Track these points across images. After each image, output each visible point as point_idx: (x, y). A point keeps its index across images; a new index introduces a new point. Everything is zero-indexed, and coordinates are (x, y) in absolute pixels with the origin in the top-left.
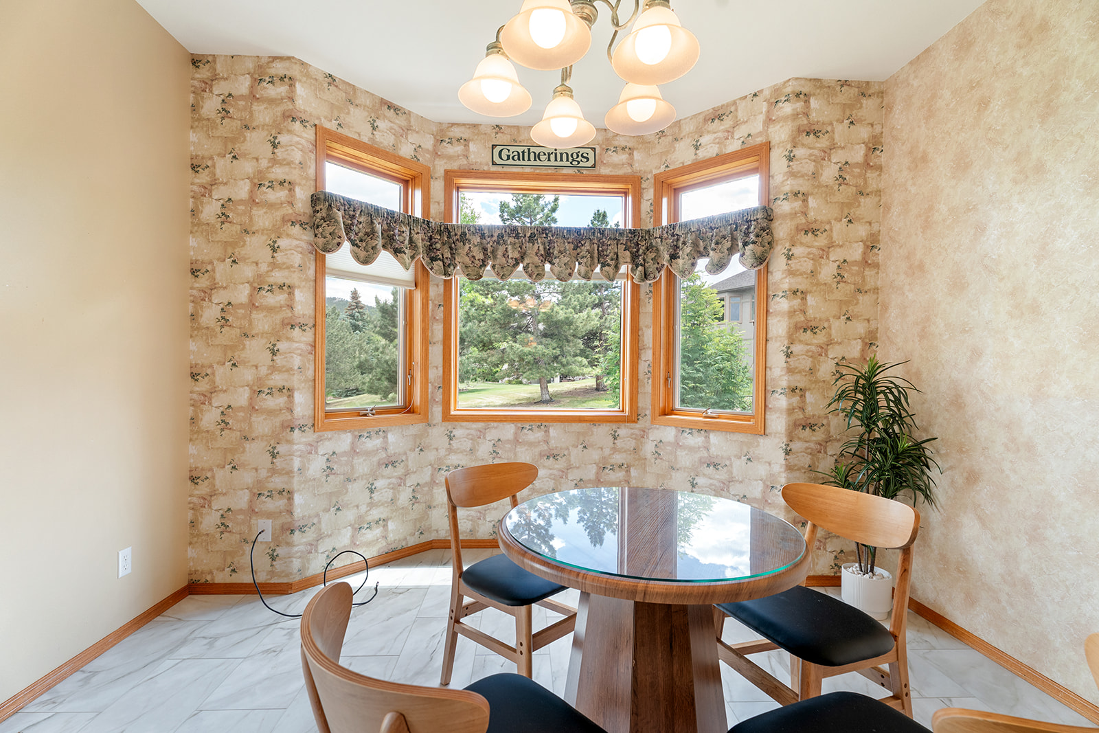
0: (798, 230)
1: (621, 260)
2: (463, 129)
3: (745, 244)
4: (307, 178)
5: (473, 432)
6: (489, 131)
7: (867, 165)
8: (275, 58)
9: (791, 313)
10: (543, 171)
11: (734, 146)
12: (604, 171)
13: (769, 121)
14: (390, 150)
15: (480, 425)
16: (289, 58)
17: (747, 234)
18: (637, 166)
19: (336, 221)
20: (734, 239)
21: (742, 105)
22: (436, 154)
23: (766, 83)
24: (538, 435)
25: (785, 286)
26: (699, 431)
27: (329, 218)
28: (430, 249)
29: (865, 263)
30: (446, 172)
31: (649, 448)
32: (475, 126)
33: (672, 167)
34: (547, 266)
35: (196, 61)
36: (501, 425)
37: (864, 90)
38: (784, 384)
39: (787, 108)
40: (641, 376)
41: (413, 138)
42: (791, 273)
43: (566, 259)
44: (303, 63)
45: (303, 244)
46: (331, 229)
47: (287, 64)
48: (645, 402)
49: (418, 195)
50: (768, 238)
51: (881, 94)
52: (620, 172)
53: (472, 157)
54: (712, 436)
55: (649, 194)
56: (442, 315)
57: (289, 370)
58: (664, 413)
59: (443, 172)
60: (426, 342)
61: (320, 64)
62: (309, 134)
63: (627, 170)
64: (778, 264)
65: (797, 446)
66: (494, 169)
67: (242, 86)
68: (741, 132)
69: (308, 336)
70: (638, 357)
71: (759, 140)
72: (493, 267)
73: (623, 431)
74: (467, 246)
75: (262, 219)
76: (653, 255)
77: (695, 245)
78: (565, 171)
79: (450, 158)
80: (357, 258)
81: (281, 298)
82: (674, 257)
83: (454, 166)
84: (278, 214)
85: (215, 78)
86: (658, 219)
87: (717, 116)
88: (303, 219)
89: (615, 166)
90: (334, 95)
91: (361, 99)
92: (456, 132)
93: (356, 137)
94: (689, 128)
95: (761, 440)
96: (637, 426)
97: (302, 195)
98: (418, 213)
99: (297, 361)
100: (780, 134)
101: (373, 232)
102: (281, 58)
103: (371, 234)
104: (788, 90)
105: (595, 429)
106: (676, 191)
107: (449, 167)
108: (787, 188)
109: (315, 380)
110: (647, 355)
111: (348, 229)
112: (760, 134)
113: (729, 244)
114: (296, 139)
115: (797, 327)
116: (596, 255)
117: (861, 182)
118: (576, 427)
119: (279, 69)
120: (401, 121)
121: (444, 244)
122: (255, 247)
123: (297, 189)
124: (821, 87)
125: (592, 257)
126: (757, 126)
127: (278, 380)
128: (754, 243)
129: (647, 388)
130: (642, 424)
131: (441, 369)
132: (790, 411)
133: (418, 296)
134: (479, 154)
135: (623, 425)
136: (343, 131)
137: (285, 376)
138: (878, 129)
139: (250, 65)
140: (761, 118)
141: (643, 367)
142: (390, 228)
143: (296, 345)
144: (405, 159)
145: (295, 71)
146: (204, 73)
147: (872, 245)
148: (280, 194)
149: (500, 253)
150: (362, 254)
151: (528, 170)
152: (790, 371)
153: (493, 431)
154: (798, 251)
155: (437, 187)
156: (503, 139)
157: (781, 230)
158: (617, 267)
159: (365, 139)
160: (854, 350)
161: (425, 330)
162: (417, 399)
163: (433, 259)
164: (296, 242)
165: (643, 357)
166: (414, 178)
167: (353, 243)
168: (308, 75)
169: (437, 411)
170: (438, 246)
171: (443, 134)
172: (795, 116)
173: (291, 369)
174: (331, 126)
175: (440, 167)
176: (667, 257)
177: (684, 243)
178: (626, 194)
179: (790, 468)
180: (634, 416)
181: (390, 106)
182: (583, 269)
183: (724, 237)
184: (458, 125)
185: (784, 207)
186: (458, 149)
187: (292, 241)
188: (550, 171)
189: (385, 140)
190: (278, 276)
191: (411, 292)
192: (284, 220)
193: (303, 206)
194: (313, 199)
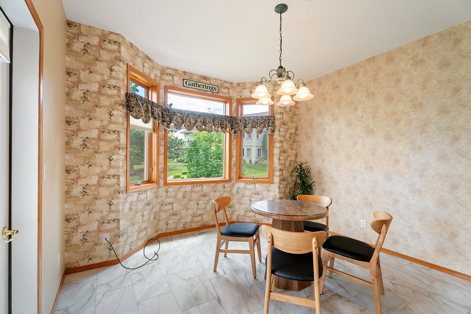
0: (281, 123)
1: (227, 126)
2: (172, 70)
3: (268, 126)
4: (124, 86)
5: (176, 189)
6: (182, 73)
8: (111, 33)
9: (280, 147)
10: (201, 91)
12: (221, 94)
14: (148, 75)
15: (178, 186)
16: (118, 34)
17: (269, 123)
18: (230, 94)
19: (140, 106)
20: (265, 124)
22: (161, 78)
24: (200, 188)
25: (278, 140)
26: (252, 183)
27: (136, 105)
28: (162, 117)
29: (295, 134)
31: (235, 190)
32: (176, 70)
33: (242, 97)
35: (69, 24)
36: (186, 185)
38: (278, 168)
40: (232, 166)
41: (155, 71)
42: (280, 136)
43: (211, 125)
44: (123, 37)
45: (123, 113)
47: (117, 36)
48: (234, 175)
49: (155, 94)
50: (274, 125)
52: (226, 96)
53: (175, 82)
54: (257, 185)
55: (234, 104)
56: (163, 143)
58: (239, 178)
59: (164, 86)
60: (158, 154)
61: (129, 39)
62: (125, 67)
63: (228, 95)
64: (276, 133)
65: (281, 186)
66: (184, 88)
67: (95, 41)
69: (125, 153)
70: (231, 160)
72: (185, 126)
73: (227, 185)
74: (176, 117)
75: (104, 101)
76: (237, 125)
77: (252, 124)
78: (208, 93)
79: (166, 81)
80: (143, 120)
81: (113, 136)
82: (245, 127)
83: (168, 84)
84: (113, 100)
85: (80, 34)
86: (237, 114)
87: (258, 84)
88: (123, 103)
89: (224, 93)
90: (132, 52)
91: (140, 54)
92: (169, 71)
93: (138, 69)
94: (248, 86)
95: (272, 185)
96: (231, 183)
97: (123, 92)
99: (121, 164)
101: (148, 109)
102: (115, 34)
103: (147, 111)
105: (218, 185)
106: (242, 104)
107: (166, 84)
108: (279, 111)
109: (127, 171)
110: (234, 159)
113: (263, 125)
114: (121, 69)
115: (281, 152)
116: (220, 124)
118: (212, 185)
119: (113, 37)
120: (151, 64)
121: (166, 115)
122: (101, 113)
123: (122, 90)
125: (219, 125)
127: (112, 172)
128: (271, 126)
129: (234, 170)
131: (163, 165)
132: (280, 176)
133: (155, 136)
134: (178, 81)
135: (227, 183)
136: (135, 67)
137: (116, 170)
139: (99, 33)
141: (233, 163)
142: (152, 109)
143: (121, 157)
144: (151, 79)
145: (120, 40)
146: (74, 30)
147: (297, 129)
148: (114, 92)
149: (187, 120)
150: (145, 119)
151: (196, 90)
152: (280, 164)
153: (183, 188)
154: (281, 129)
155: (162, 92)
156: (186, 77)
157: (277, 123)
158: (226, 129)
159: (140, 70)
160: (293, 158)
162: (155, 177)
163: (163, 121)
164: (120, 113)
165: (233, 160)
166: (152, 87)
167: (141, 115)
168: (125, 43)
169: (162, 181)
170: (165, 116)
171: (164, 71)
173: (119, 167)
174: (132, 64)
175: (163, 84)
176: (243, 127)
177: (249, 123)
178: (226, 102)
179: (280, 193)
180: (230, 180)
181: (148, 58)
183: (261, 123)
184: (170, 68)
185: (278, 116)
186: (170, 78)
187: (120, 112)
188: (203, 92)
189: (147, 71)
190: (112, 127)
191: (151, 133)
192: (116, 103)
193: (123, 98)
194: (127, 96)
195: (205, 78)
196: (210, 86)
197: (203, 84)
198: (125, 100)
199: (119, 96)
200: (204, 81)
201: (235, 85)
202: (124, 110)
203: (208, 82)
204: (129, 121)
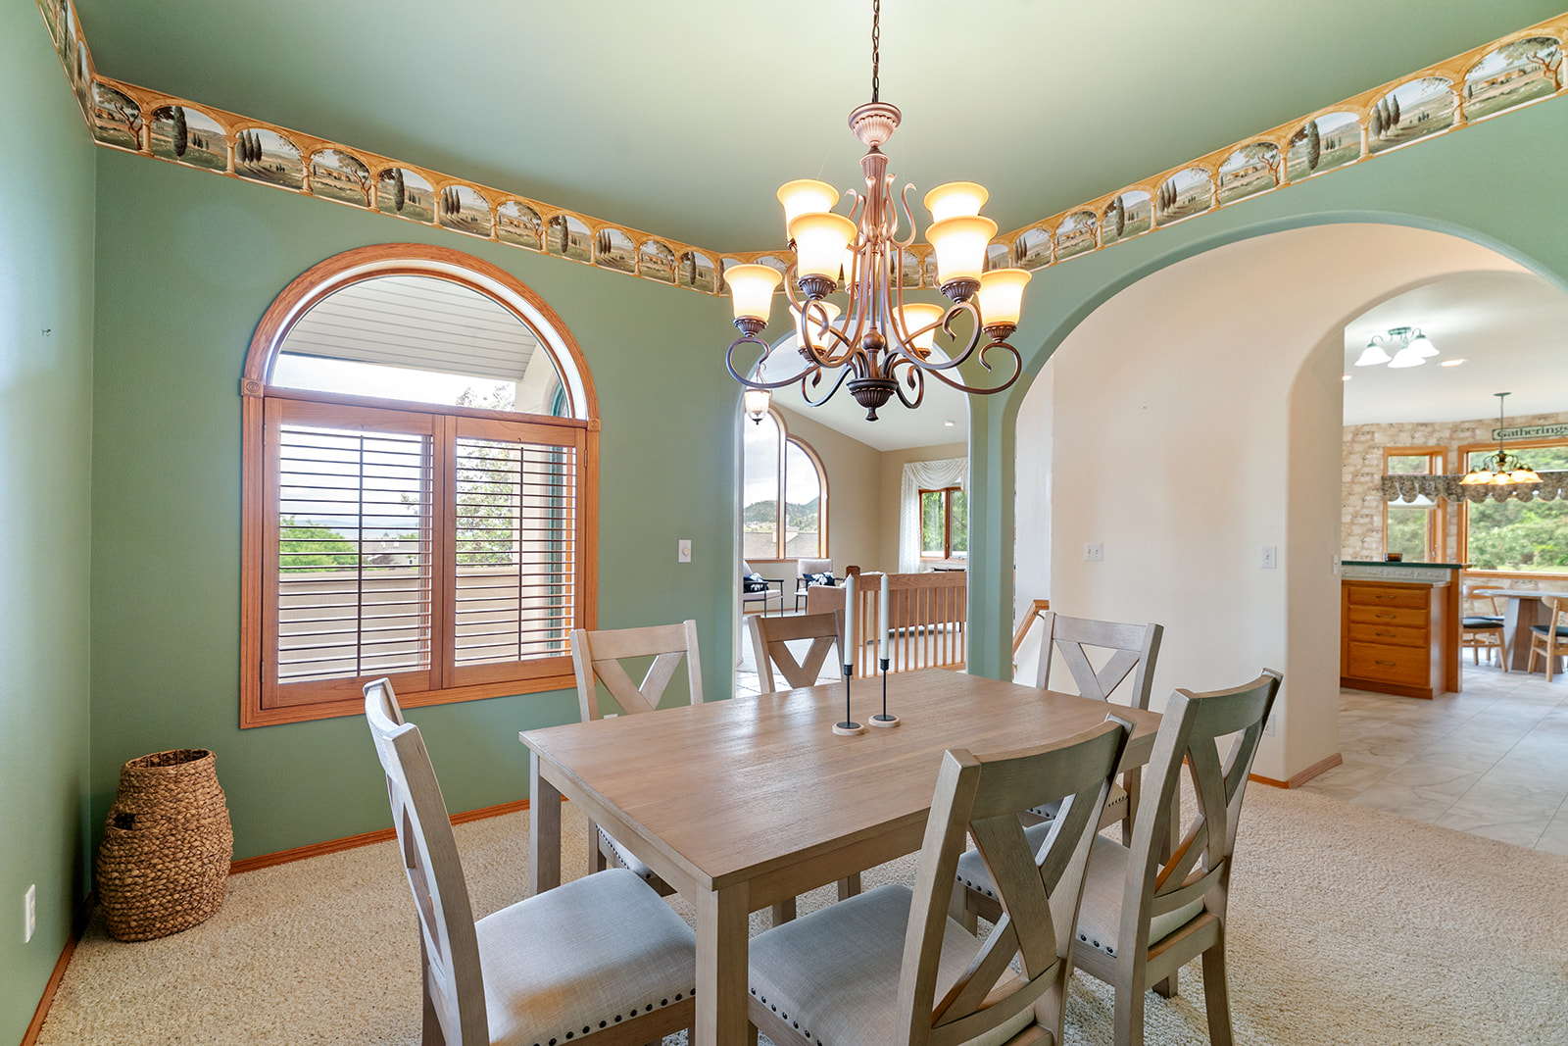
2: (1471, 423)
4: (1380, 471)
6: (1490, 422)
8: (1364, 425)
10: (1533, 440)
14: (1423, 443)
15: (1484, 579)
19: (1395, 485)
22: (1451, 438)
27: (1392, 487)
28: (1448, 490)
30: (1459, 447)
32: (1479, 421)
34: (1536, 492)
36: (1501, 580)
41: (1437, 435)
43: (1550, 489)
44: (1378, 424)
45: (1378, 498)
46: (1392, 491)
49: (1440, 459)
53: (1478, 437)
56: (1456, 521)
57: (1370, 549)
59: (1456, 447)
60: (1445, 535)
61: (1386, 421)
62: (1381, 451)
66: (1494, 442)
67: (1349, 438)
69: (1380, 535)
72: (1493, 495)
74: (1473, 491)
78: (1551, 438)
79: (1462, 439)
80: (1405, 500)
81: (1367, 520)
83: (1465, 443)
84: (1366, 487)
88: (1378, 487)
90: (1392, 431)
91: (1408, 427)
92: (1466, 426)
93: (1403, 445)
97: (1377, 478)
98: (1440, 474)
103: (1413, 488)
107: (1461, 444)
111: (1401, 489)
114: (1375, 455)
120: (1429, 429)
121: (1457, 490)
122: (1354, 500)
123: (1375, 475)
133: (1439, 513)
134: (1483, 435)
136: (1398, 445)
142: (1423, 484)
144: (1429, 446)
145: (1374, 428)
148: (1368, 478)
150: (1408, 498)
155: (1453, 456)
156: (1501, 425)
159: (1409, 445)
161: (1445, 529)
163: (1450, 495)
166: (1437, 452)
167: (1404, 495)
168: (1380, 428)
170: (1453, 487)
171: (1456, 428)
174: (1391, 445)
175: (1455, 445)
181: (1424, 425)
184: (1468, 422)
186: (1468, 434)
187: (1373, 498)
188: (1539, 439)
189: (1419, 440)
190: (1365, 512)
191: (1435, 511)
192: (1369, 489)
193: (1378, 481)
194: (1383, 479)
195: (1545, 417)
196: (1554, 427)
197: (1535, 428)
198: (1381, 484)
199: (1372, 482)
200: (1542, 422)
202: (1381, 493)
203: (1551, 421)
204: (1385, 503)
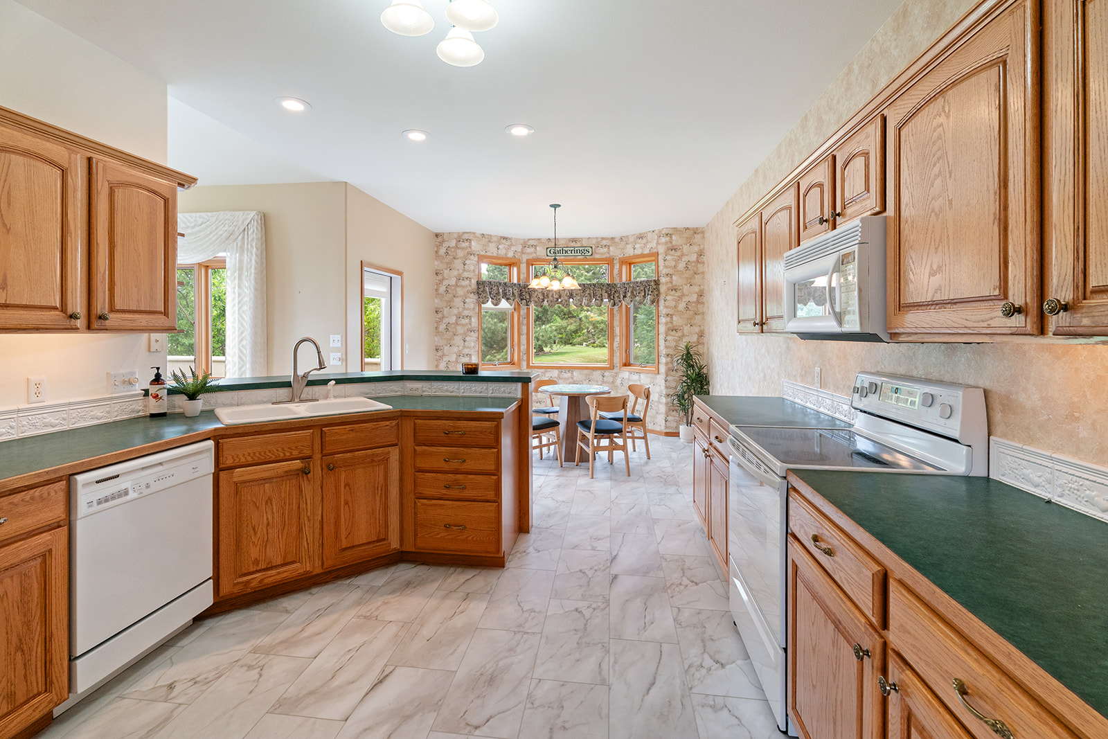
0: (668, 289)
1: (603, 297)
2: (534, 241)
3: (648, 295)
4: (475, 275)
5: (539, 373)
6: (545, 241)
7: (698, 262)
8: (464, 233)
9: (666, 324)
10: (569, 258)
11: (647, 251)
12: (597, 256)
13: (658, 243)
14: (505, 255)
15: (543, 370)
16: (469, 232)
17: (649, 290)
18: (611, 254)
19: (486, 292)
20: (645, 291)
21: (649, 234)
22: (522, 253)
23: (657, 228)
24: (569, 375)
25: (664, 312)
26: (637, 373)
27: (484, 291)
28: (521, 295)
29: (698, 302)
30: (527, 260)
31: (618, 381)
32: (539, 239)
33: (625, 256)
34: (571, 300)
35: (437, 235)
36: (552, 370)
37: (695, 231)
38: (664, 353)
39: (663, 240)
40: (615, 349)
41: (513, 248)
42: (666, 307)
43: (579, 298)
44: (474, 233)
45: (474, 300)
46: (484, 295)
47: (469, 234)
48: (617, 360)
49: (515, 270)
50: (656, 293)
51: (703, 232)
52: (604, 257)
53: (538, 253)
54: (641, 375)
55: (617, 266)
56: (526, 323)
57: (470, 348)
58: (625, 365)
59: (525, 260)
60: (519, 334)
61: (479, 231)
62: (476, 259)
63: (607, 255)
64: (661, 303)
65: (669, 379)
66: (548, 258)
67: (453, 243)
68: (649, 246)
69: (476, 335)
70: (613, 340)
71: (655, 250)
72: (547, 301)
73: (607, 374)
74: (536, 294)
75: (460, 292)
76: (617, 295)
77: (632, 292)
78: (579, 257)
79: (528, 254)
80: (493, 304)
81: (467, 321)
82: (625, 297)
83: (530, 257)
84: (466, 290)
85: (444, 241)
86: (621, 278)
87: (641, 237)
88: (474, 291)
89: (601, 254)
90: (484, 241)
91: (494, 239)
92: (531, 243)
93: (492, 254)
94: (631, 240)
95: (658, 376)
96: (613, 371)
97: (474, 282)
98: (515, 281)
99: (472, 344)
100: (661, 250)
101: (499, 292)
102: (467, 233)
103: (498, 293)
104: (663, 233)
105: (594, 373)
106: (630, 264)
107: (528, 257)
108: (664, 272)
109: (478, 351)
111: (490, 293)
112: (655, 248)
113: (643, 294)
114: (471, 261)
115: (669, 329)
117: (695, 269)
118: (585, 371)
119: (466, 236)
120: (508, 243)
121: (526, 294)
122: (458, 302)
123: (472, 280)
124: (677, 231)
125: (590, 296)
126: (654, 245)
128: (651, 295)
129: (617, 354)
130: (615, 370)
131: (525, 346)
132: (667, 364)
133: (516, 315)
134: (541, 252)
135: (606, 371)
136: (488, 254)
137: (468, 350)
138: (702, 247)
139: (456, 236)
140: (655, 241)
141: (616, 345)
142: (505, 290)
143: (472, 338)
144: (508, 258)
145: (471, 236)
146: (440, 239)
147: (701, 294)
148: (467, 282)
150: (495, 302)
151: (562, 258)
152: (666, 347)
153: (549, 373)
155: (523, 267)
156: (550, 245)
157: (663, 289)
158: (602, 300)
159: (495, 255)
160: (694, 338)
161: (519, 329)
162: (516, 359)
163: (522, 299)
165: (616, 340)
166: (514, 263)
167: (492, 299)
168: (475, 237)
169: (524, 364)
170: (524, 295)
171: (525, 244)
172: (666, 243)
174: (482, 252)
175: (525, 258)
176: (622, 297)
177: (628, 291)
178: (608, 264)
179: (667, 387)
180: (612, 367)
181: (505, 238)
182: (586, 302)
183: (642, 290)
184: (532, 239)
185: (663, 280)
186: (532, 250)
187: (471, 301)
188: (572, 257)
189: (502, 252)
190: (466, 313)
191: (513, 313)
192: (468, 292)
193: (474, 285)
194: (478, 283)
195: (574, 240)
198: (476, 288)
199: (470, 286)
200: (573, 244)
201: (617, 240)
202: (476, 297)
203: (579, 245)
204: (480, 306)
